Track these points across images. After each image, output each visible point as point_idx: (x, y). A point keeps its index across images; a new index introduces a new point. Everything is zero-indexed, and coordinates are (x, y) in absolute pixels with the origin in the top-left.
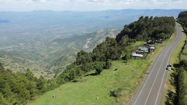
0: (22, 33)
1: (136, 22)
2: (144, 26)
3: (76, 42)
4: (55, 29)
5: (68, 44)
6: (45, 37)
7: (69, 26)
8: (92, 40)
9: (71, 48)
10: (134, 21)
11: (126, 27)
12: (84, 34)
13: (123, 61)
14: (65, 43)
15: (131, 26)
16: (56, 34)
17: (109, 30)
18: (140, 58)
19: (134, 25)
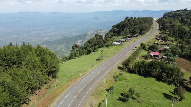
0: (7, 36)
1: (122, 22)
2: (128, 25)
3: (66, 44)
4: (44, 31)
5: (58, 46)
6: (33, 40)
7: (58, 28)
8: (82, 41)
9: (62, 50)
10: (121, 22)
11: (114, 27)
12: (74, 36)
13: (106, 47)
14: (54, 45)
15: (118, 26)
16: (45, 36)
17: (100, 31)
18: (118, 45)
19: (120, 24)
